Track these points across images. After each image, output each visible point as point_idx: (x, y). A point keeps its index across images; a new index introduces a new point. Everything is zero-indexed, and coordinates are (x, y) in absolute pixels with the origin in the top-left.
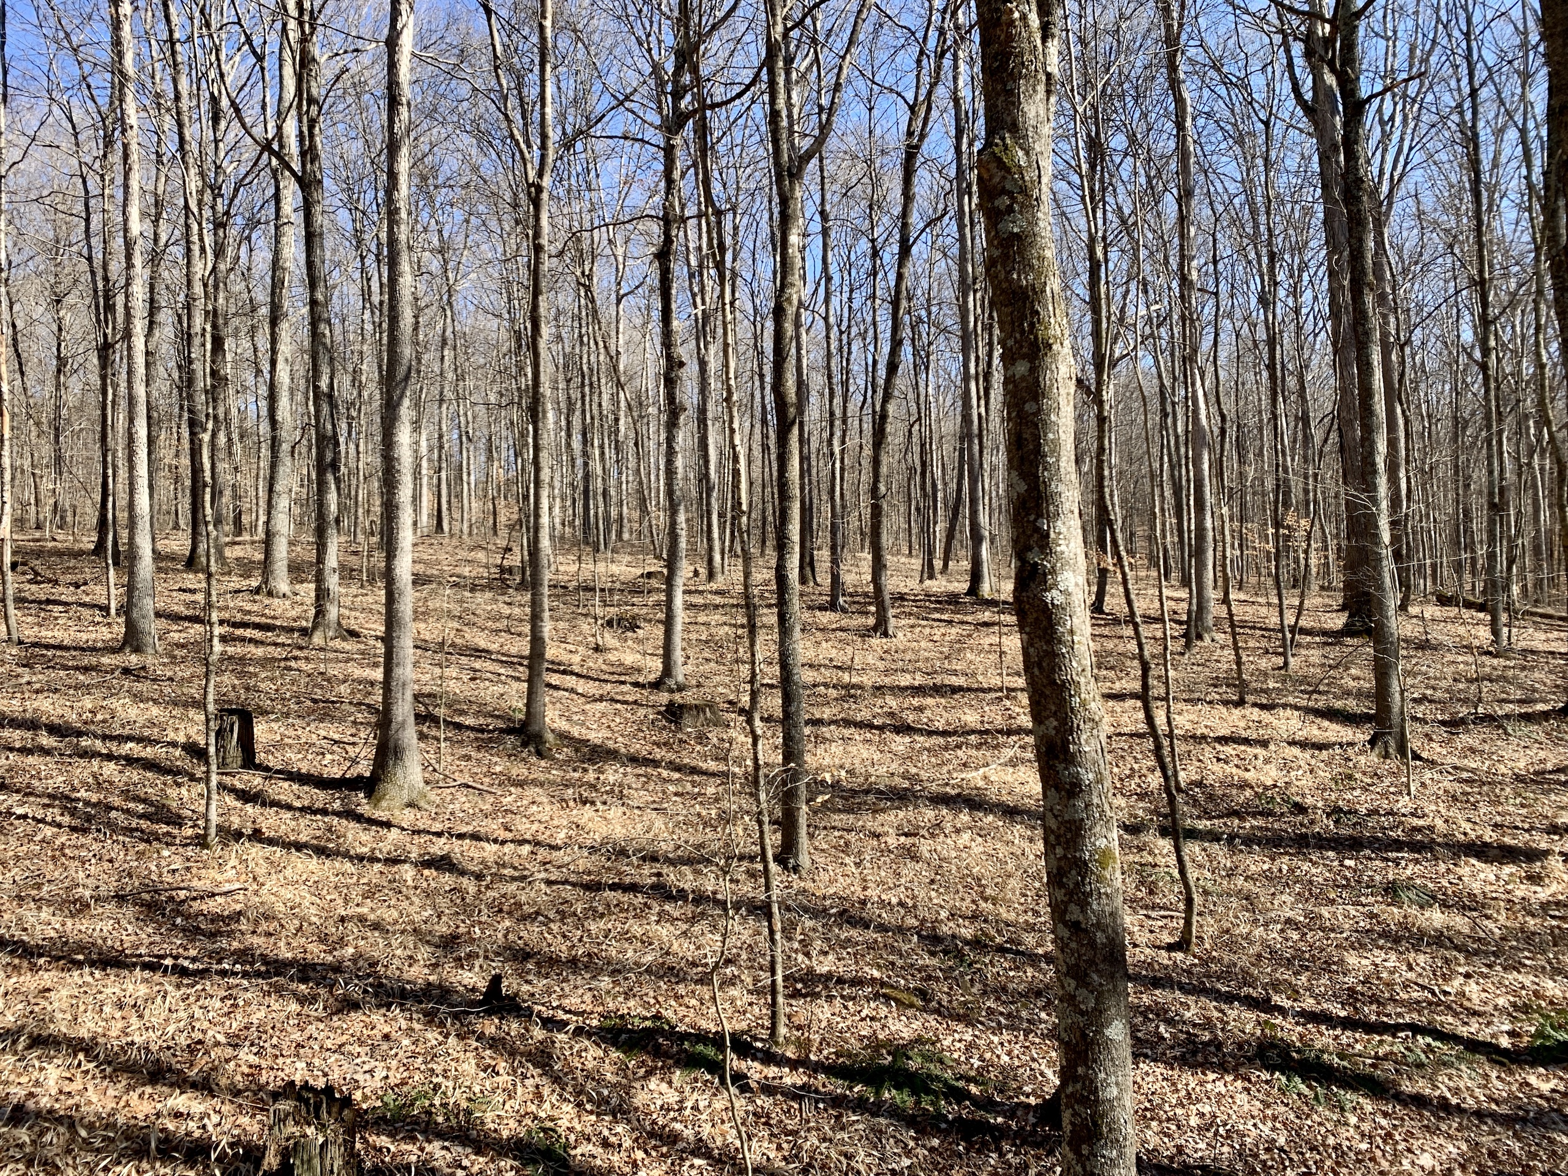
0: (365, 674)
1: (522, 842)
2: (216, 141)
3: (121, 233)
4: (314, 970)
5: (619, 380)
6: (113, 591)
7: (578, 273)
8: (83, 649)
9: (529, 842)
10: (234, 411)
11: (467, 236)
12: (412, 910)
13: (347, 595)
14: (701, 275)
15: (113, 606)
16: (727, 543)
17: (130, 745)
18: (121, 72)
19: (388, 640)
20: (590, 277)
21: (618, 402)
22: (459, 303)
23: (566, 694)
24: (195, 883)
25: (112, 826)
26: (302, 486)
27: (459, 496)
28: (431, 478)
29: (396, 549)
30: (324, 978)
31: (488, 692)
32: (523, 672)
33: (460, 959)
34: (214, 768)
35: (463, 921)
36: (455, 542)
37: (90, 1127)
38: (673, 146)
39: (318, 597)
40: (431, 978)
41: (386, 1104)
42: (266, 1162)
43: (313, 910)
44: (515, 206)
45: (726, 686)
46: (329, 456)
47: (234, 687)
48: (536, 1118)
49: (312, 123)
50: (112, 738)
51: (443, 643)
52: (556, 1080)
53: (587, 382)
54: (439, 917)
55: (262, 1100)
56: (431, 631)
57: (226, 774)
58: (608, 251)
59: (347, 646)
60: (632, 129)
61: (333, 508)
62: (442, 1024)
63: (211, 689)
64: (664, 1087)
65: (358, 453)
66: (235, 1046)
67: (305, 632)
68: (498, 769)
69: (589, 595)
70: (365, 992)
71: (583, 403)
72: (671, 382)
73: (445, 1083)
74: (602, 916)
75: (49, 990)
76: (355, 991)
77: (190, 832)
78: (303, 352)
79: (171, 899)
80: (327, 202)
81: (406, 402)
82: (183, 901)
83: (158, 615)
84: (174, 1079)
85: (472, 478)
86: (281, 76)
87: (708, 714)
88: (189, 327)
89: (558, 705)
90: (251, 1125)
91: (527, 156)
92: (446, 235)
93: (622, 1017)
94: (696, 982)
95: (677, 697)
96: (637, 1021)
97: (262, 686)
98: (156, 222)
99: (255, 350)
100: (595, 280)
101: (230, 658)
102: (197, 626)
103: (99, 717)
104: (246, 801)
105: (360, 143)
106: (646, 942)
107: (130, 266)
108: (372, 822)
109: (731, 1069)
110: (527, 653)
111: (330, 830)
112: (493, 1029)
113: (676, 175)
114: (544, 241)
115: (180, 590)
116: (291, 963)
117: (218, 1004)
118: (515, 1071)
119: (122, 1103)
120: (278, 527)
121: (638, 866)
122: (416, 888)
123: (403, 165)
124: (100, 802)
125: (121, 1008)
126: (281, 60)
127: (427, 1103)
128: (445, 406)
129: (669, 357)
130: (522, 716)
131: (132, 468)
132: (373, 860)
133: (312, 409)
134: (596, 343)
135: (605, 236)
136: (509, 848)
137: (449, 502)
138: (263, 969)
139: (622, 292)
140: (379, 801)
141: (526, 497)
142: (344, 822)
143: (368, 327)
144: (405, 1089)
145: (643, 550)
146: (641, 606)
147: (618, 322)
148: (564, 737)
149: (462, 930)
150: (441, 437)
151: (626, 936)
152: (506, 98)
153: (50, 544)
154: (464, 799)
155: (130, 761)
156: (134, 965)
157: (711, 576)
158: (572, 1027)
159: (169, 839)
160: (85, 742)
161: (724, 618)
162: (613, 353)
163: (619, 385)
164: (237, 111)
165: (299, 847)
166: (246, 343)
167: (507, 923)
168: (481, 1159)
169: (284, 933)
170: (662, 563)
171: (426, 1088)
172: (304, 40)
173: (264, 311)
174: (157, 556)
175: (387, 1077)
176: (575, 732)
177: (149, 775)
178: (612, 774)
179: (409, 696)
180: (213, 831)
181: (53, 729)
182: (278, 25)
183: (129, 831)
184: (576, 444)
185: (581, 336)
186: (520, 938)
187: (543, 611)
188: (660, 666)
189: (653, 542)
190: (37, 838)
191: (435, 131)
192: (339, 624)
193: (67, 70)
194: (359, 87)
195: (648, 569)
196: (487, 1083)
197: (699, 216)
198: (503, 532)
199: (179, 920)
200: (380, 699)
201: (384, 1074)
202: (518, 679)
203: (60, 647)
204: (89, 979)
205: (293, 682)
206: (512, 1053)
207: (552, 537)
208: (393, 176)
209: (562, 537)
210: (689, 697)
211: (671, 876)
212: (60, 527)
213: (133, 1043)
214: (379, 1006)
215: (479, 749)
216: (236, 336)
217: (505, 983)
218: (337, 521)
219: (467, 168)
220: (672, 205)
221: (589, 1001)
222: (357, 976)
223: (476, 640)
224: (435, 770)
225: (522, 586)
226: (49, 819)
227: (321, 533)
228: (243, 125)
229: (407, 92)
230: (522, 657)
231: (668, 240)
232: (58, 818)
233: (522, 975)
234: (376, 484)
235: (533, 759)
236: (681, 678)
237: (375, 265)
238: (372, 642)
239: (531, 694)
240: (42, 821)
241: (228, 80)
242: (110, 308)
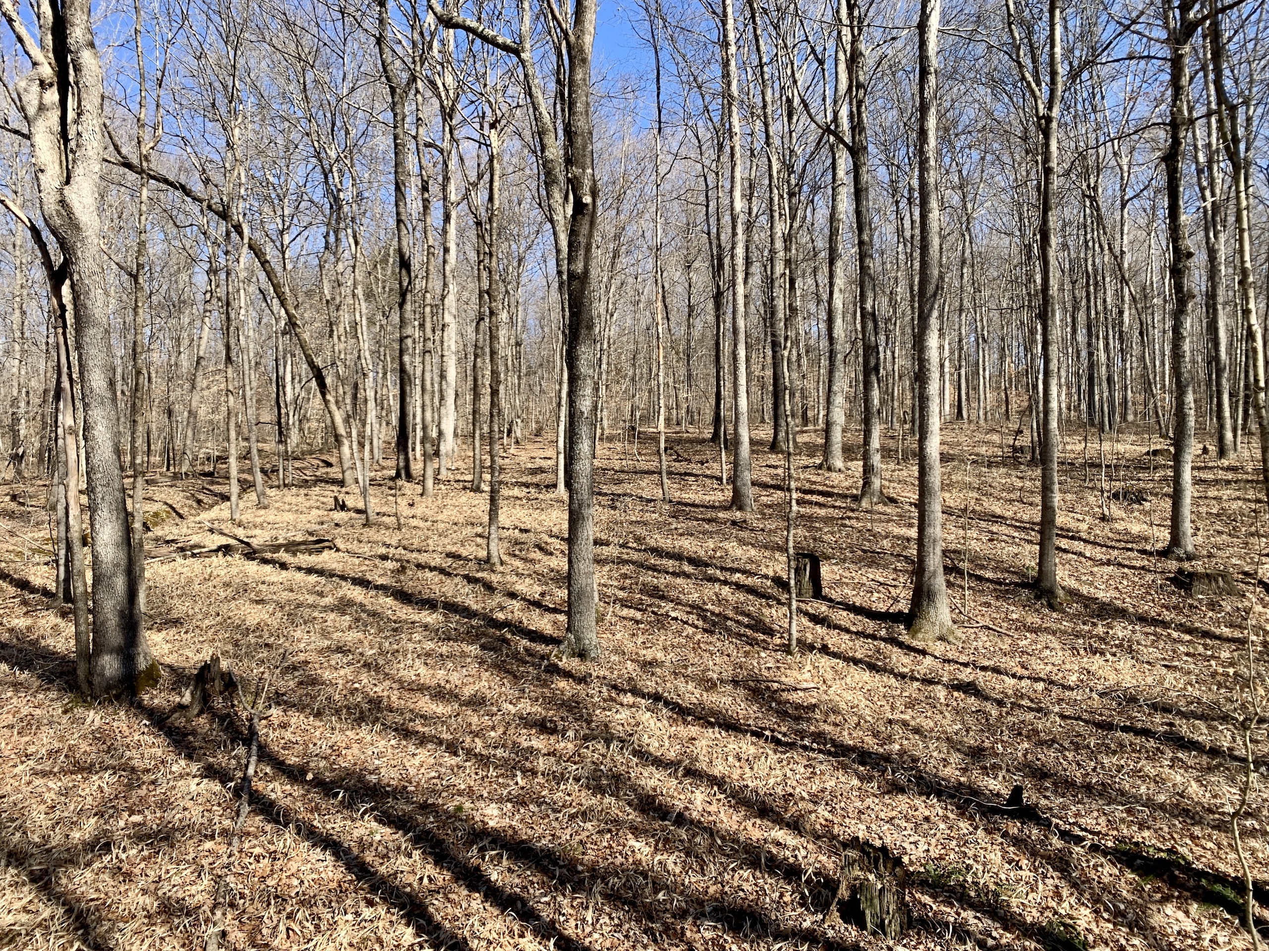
0: (902, 532)
1: (1037, 680)
2: (791, 132)
3: (729, 212)
4: (870, 757)
5: (1123, 277)
6: (724, 467)
7: (1084, 187)
8: (707, 507)
9: (1044, 680)
10: (802, 332)
11: (983, 171)
12: (944, 722)
13: (887, 470)
14: (1210, 169)
15: (725, 477)
16: (1240, 422)
17: (738, 575)
18: (729, 95)
19: (921, 506)
20: (1095, 189)
21: (1123, 297)
22: (976, 228)
23: (1075, 557)
24: (783, 679)
25: (728, 630)
26: (851, 387)
27: (976, 389)
28: (952, 375)
29: (927, 432)
30: (878, 764)
31: (1005, 551)
32: (1035, 536)
33: (986, 768)
34: (794, 596)
35: (988, 738)
36: (973, 427)
37: (723, 838)
38: (1182, 56)
39: (865, 471)
40: (962, 779)
41: (928, 871)
42: (840, 892)
43: (868, 711)
44: (1025, 139)
45: (1240, 557)
46: (873, 362)
47: (805, 537)
48: (1056, 913)
49: (860, 103)
50: (727, 569)
51: (965, 510)
52: (1074, 885)
53: (1091, 282)
54: (967, 731)
55: (835, 846)
56: (954, 499)
57: (802, 601)
58: (1113, 163)
59: (888, 510)
60: (1138, 48)
61: (876, 402)
62: (971, 818)
63: (791, 538)
64: (1180, 915)
65: (894, 358)
66: (815, 803)
67: (856, 498)
68: (1014, 616)
69: (1094, 471)
70: (909, 781)
71: (1088, 301)
72: (1177, 272)
73: (975, 866)
74: (1114, 753)
75: (694, 739)
76: (901, 777)
77: (778, 641)
78: (851, 283)
79: (768, 688)
80: (870, 163)
81: (935, 314)
82: (776, 691)
83: (754, 484)
84: (775, 818)
85: (987, 373)
86: (837, 73)
87: (1221, 583)
88: (772, 273)
89: (1067, 566)
90: (828, 863)
91: (1038, 93)
92: (965, 173)
93: (1137, 844)
94: (1214, 827)
95: (1186, 565)
96: (1151, 850)
97: (825, 538)
98: (750, 200)
99: (817, 285)
100: (1100, 190)
101: (802, 516)
102: (779, 492)
103: (718, 554)
104: (817, 623)
105: (895, 112)
106: (1159, 781)
107: (734, 234)
108: (911, 649)
109: (1254, 915)
110: (1038, 519)
111: (878, 652)
112: (1016, 831)
113: (1185, 81)
114: (1053, 164)
115: (767, 466)
116: (853, 749)
117: (802, 770)
118: (1036, 870)
119: (742, 827)
120: (835, 418)
121: (1149, 714)
122: (947, 705)
123: (932, 122)
124: (720, 614)
125: (739, 760)
126: (836, 60)
127: (961, 879)
128: (964, 315)
129: (1176, 250)
130: (1035, 574)
131: (736, 379)
132: (913, 679)
133: (859, 327)
134: (1101, 246)
135: (1110, 150)
136: (1025, 683)
137: (967, 394)
138: (833, 749)
139: (1126, 198)
140: (916, 632)
141: (1035, 387)
142: (889, 647)
143: (902, 257)
144: (943, 863)
145: (1149, 430)
146: (1145, 481)
147: (1122, 225)
148: (1073, 593)
149: (987, 744)
150: (960, 341)
151: (1137, 773)
152: (1019, 48)
153: (685, 435)
154: (985, 639)
155: (739, 586)
156: (747, 731)
157: (1222, 452)
158: (1088, 843)
159: (765, 645)
160: (710, 571)
161: (1237, 493)
162: (1118, 253)
163: (1124, 280)
164: (806, 106)
165: (856, 661)
166: (810, 281)
167: (1026, 745)
168: (1008, 935)
169: (847, 726)
170: (1168, 441)
171: (960, 866)
172: (855, 40)
173: (823, 254)
174: (752, 442)
175: (928, 851)
176: (1085, 590)
177: (751, 597)
178: (1121, 630)
179: (938, 551)
180: (794, 642)
181: (692, 561)
182: (835, 34)
183: (739, 635)
184: (1081, 337)
185: (1086, 242)
186: (1038, 760)
187: (1053, 483)
188: (1168, 537)
189: (1158, 422)
190: (684, 634)
191: (955, 89)
192: (881, 492)
193: (695, 103)
194: (894, 67)
195: (1153, 448)
196: (1012, 874)
197: (1208, 115)
198: (1014, 417)
199: (774, 704)
200: (915, 552)
201: (926, 847)
202: (1030, 542)
203: (693, 505)
204: (718, 736)
205: (848, 536)
206: (1034, 854)
207: (1060, 420)
208: (923, 134)
209: (1069, 421)
210: (1198, 566)
211: (1184, 728)
212: (691, 423)
213: (747, 786)
214: (921, 794)
215: (997, 598)
216: (803, 276)
217: (1025, 794)
218: (879, 412)
219: (982, 114)
220: (1180, 110)
221: (1104, 824)
222: (903, 768)
223: (993, 508)
224: (961, 612)
225: (1032, 463)
226: (690, 622)
227: (867, 422)
228: (810, 116)
229: (935, 62)
230: (1034, 524)
231: (1176, 142)
232: (696, 622)
233: (1040, 790)
234: (908, 383)
235: (1046, 611)
236: (1190, 548)
237: (907, 207)
238: (907, 507)
239: (1042, 554)
240: (686, 623)
241: (799, 84)
242: (721, 266)
